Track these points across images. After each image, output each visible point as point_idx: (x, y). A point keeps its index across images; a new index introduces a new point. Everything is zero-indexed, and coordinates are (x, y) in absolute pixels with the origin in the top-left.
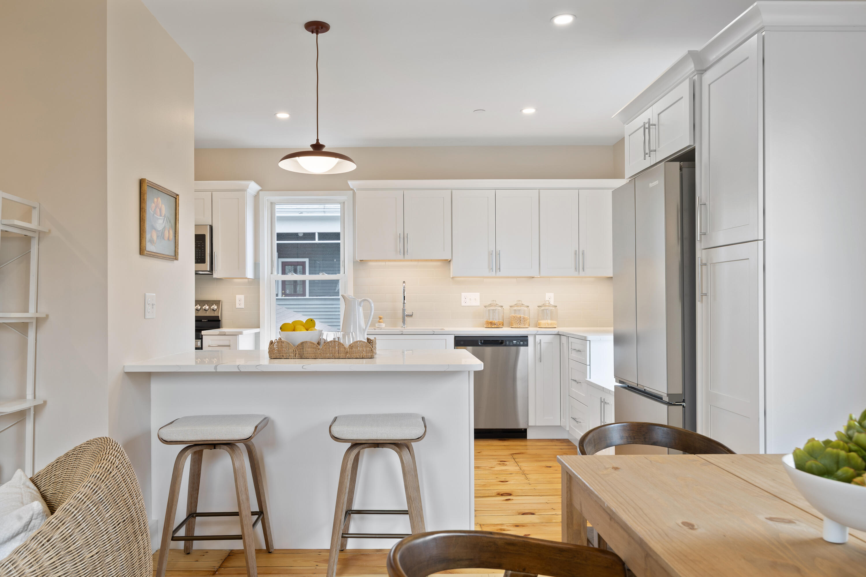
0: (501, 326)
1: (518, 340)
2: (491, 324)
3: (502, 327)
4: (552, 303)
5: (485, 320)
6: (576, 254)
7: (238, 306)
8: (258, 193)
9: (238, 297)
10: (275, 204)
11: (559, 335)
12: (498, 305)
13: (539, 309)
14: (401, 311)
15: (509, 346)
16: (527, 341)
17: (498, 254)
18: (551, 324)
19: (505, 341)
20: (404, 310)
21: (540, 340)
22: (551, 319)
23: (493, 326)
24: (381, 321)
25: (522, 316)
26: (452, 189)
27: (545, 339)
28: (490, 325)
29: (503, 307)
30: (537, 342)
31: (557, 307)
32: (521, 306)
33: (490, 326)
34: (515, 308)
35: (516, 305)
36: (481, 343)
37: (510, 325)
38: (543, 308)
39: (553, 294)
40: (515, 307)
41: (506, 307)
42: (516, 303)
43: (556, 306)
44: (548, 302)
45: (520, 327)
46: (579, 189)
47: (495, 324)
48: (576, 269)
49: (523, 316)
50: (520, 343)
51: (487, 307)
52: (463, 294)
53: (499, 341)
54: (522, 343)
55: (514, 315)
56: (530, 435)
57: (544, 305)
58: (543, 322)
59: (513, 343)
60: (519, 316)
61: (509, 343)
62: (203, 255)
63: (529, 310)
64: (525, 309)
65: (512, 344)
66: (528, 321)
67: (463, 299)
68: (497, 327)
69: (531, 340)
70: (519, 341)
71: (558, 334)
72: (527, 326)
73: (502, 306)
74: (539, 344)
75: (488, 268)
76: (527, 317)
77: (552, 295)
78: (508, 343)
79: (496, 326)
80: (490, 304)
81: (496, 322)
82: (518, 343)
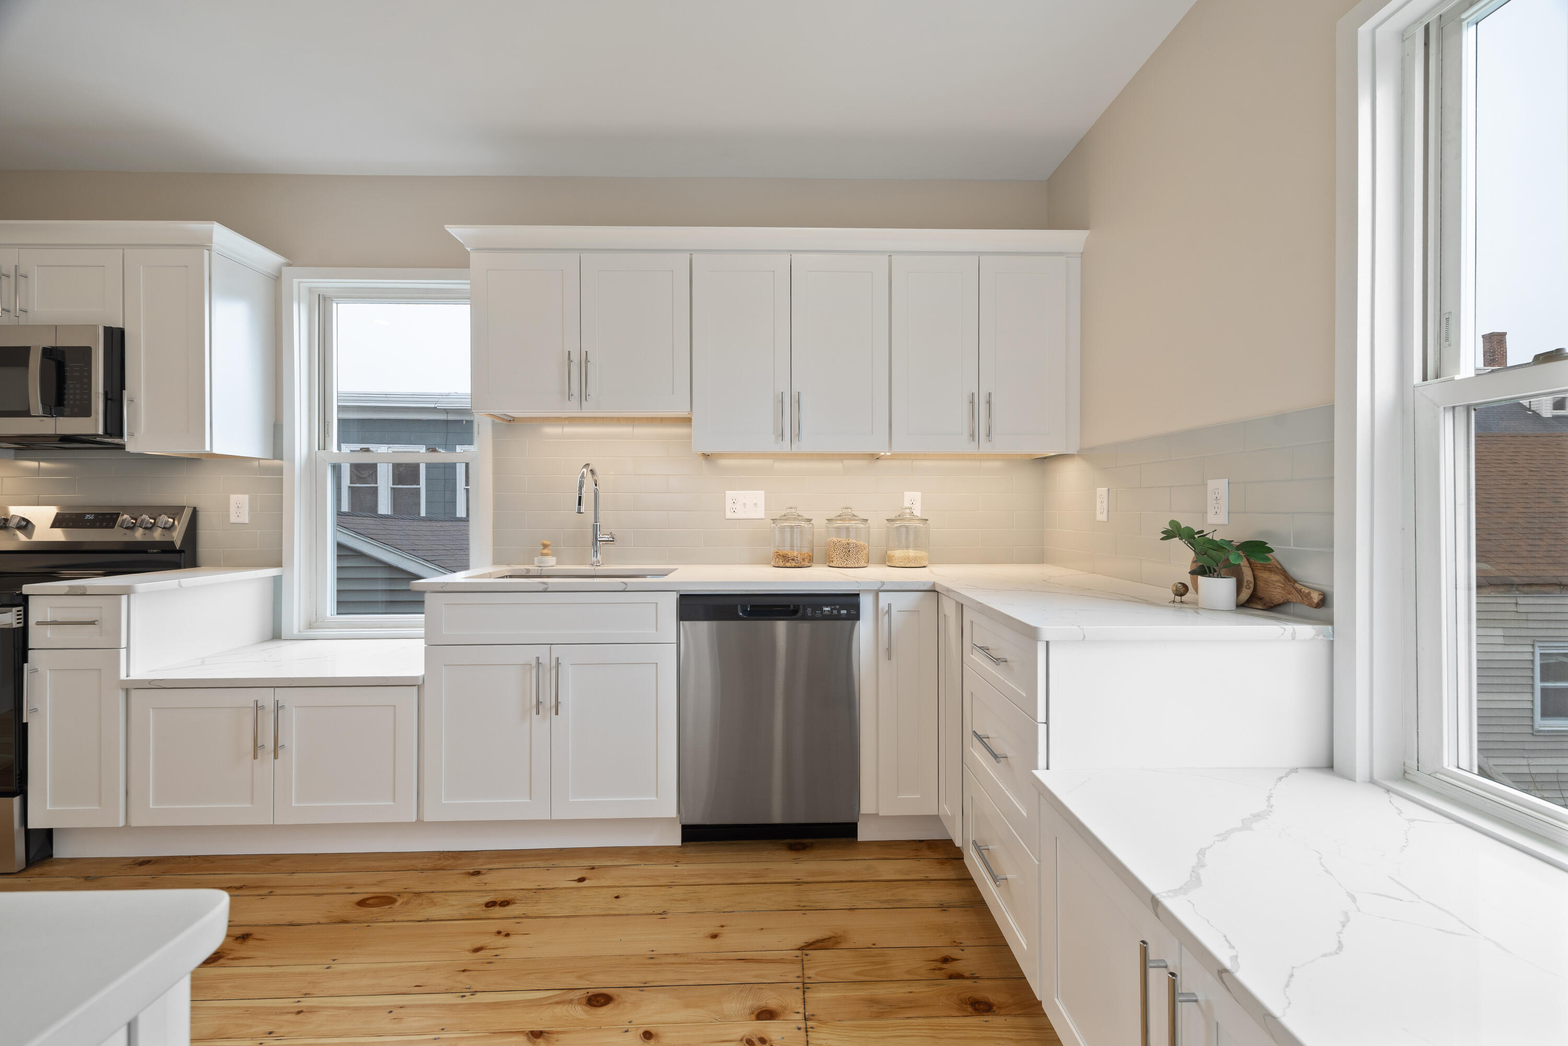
0: (806, 564)
1: (834, 605)
2: (785, 560)
3: (809, 565)
4: (917, 513)
5: (773, 550)
6: (972, 402)
7: (233, 519)
8: (280, 272)
9: (235, 499)
10: (332, 300)
11: (933, 591)
12: (801, 518)
13: (889, 525)
14: (591, 530)
15: (813, 618)
16: (857, 607)
17: (796, 402)
18: (915, 559)
19: (802, 606)
20: (595, 528)
21: (890, 605)
22: (916, 547)
23: (788, 564)
24: (545, 551)
25: (851, 541)
26: (691, 252)
27: (900, 603)
28: (781, 560)
29: (812, 522)
30: (882, 609)
31: (928, 522)
32: (850, 520)
33: (782, 564)
34: (839, 524)
35: (840, 517)
36: (744, 611)
37: (828, 561)
38: (898, 524)
39: (920, 493)
40: (839, 522)
41: (819, 522)
42: (841, 512)
43: (927, 520)
44: (908, 511)
45: (848, 566)
46: (980, 254)
47: (793, 560)
48: (972, 435)
49: (854, 541)
50: (839, 612)
51: (778, 521)
52: (730, 494)
53: (789, 606)
54: (845, 612)
55: (835, 539)
56: (864, 834)
57: (900, 518)
58: (898, 553)
59: (822, 613)
60: (845, 542)
61: (814, 611)
62: (86, 397)
63: (869, 527)
64: (859, 525)
65: (820, 615)
66: (866, 551)
67: (729, 505)
68: (797, 565)
69: (866, 604)
70: (837, 607)
71: (933, 589)
72: (863, 564)
73: (809, 520)
74: (886, 614)
75: (774, 433)
76: (862, 543)
77: (917, 495)
78: (809, 611)
79: (794, 564)
80: (785, 516)
81: (795, 554)
82: (835, 612)
